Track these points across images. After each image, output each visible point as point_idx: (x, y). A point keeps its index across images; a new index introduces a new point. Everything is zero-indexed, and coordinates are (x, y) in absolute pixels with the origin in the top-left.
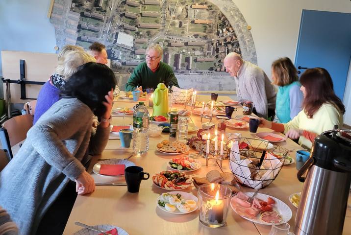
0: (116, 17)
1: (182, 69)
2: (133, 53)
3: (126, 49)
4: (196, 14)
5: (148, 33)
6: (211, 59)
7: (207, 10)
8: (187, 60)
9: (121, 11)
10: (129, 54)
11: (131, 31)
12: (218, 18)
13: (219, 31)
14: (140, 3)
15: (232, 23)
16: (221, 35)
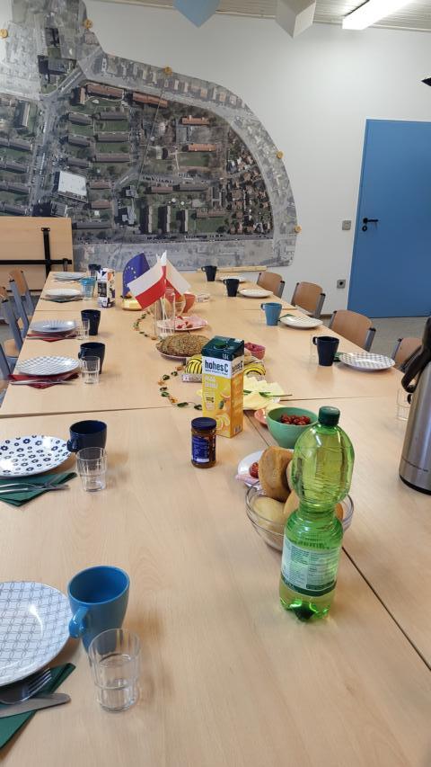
0: (53, 145)
1: (172, 232)
2: (88, 206)
3: (74, 200)
4: (190, 133)
5: (111, 171)
6: (220, 213)
7: (208, 126)
8: (180, 216)
9: (60, 134)
10: (80, 209)
11: (82, 167)
12: (227, 140)
13: (231, 164)
14: (93, 117)
15: (252, 147)
16: (235, 169)
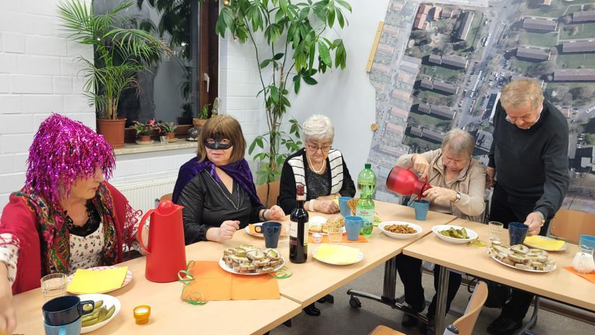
0: (495, 60)
5: (576, 94)
9: (507, 46)
14: (561, 20)
